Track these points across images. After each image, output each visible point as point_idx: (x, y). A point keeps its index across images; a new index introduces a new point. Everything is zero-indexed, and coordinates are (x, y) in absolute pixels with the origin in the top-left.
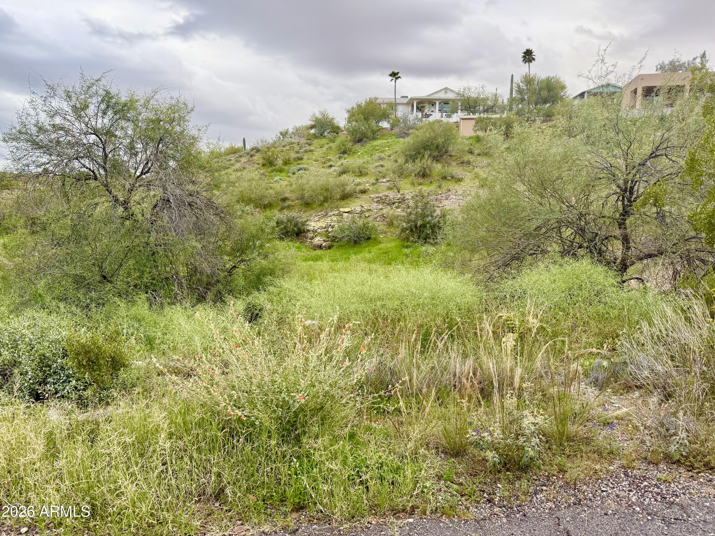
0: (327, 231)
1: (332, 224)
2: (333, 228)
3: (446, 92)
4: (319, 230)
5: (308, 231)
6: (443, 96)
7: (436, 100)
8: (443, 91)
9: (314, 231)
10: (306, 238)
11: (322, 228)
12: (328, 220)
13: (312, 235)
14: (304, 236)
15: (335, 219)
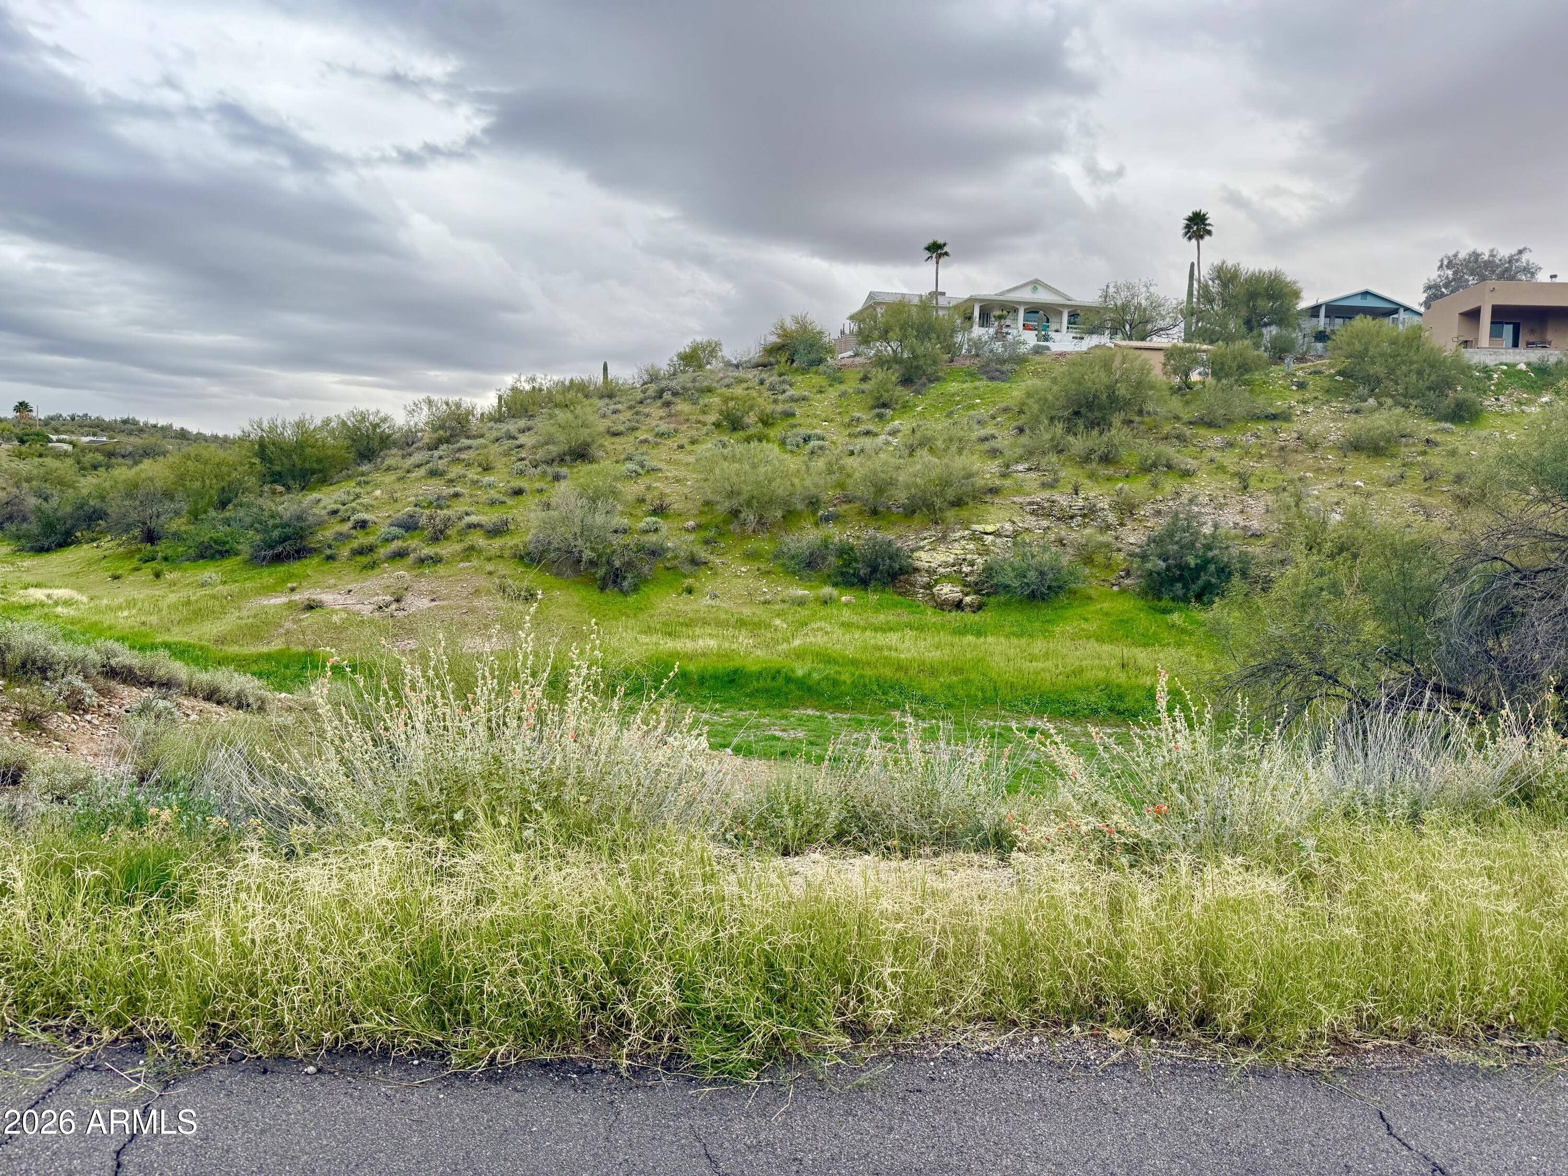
0: (961, 572)
1: (969, 557)
2: (972, 566)
3: (1035, 289)
4: (941, 570)
5: (916, 570)
6: (1027, 295)
7: (1020, 303)
8: (1030, 287)
9: (931, 572)
10: (913, 585)
11: (946, 564)
12: (957, 549)
13: (926, 579)
14: (907, 582)
15: (971, 546)
